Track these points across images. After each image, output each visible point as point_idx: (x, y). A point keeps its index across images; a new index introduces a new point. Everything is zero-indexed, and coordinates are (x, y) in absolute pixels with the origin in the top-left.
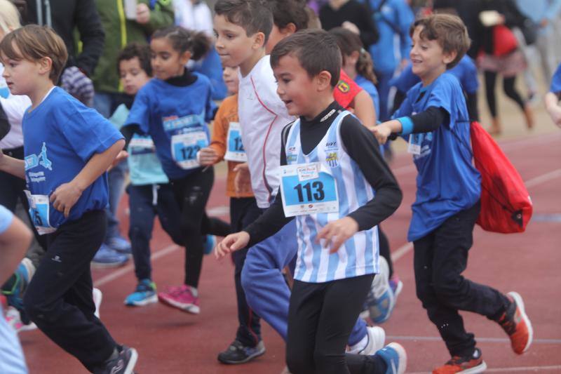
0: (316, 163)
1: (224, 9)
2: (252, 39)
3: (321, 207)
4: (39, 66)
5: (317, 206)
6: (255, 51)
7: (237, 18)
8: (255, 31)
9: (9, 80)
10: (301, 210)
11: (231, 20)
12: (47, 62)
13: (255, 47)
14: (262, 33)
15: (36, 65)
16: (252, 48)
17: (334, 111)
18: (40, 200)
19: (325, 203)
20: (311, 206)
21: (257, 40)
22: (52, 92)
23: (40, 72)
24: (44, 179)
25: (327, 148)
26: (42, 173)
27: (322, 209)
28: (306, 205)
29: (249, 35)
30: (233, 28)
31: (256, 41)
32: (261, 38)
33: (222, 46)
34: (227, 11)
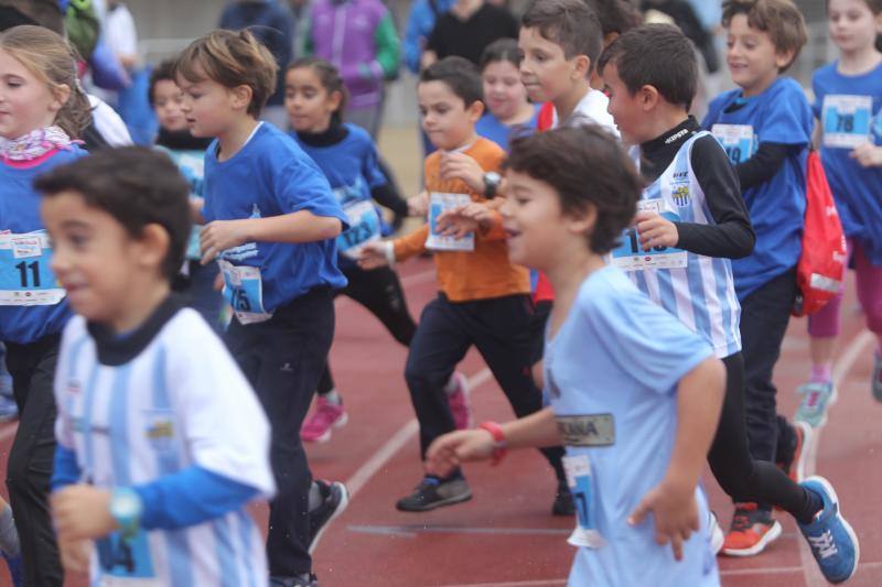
0: (657, 200)
1: (534, 19)
2: (572, 65)
3: (663, 260)
4: (233, 97)
5: (657, 258)
6: (574, 81)
7: (553, 32)
8: (577, 53)
9: (190, 116)
10: (636, 263)
11: (544, 35)
12: (244, 92)
13: (574, 77)
14: (586, 57)
15: (228, 96)
16: (571, 78)
17: (686, 131)
18: (247, 274)
19: (668, 255)
20: (648, 259)
21: (579, 65)
22: (258, 132)
23: (235, 105)
24: (255, 253)
25: (674, 180)
26: (253, 246)
27: (663, 263)
28: (642, 258)
29: (568, 57)
30: (547, 47)
31: (577, 68)
32: (584, 63)
33: (530, 71)
34: (539, 22)
